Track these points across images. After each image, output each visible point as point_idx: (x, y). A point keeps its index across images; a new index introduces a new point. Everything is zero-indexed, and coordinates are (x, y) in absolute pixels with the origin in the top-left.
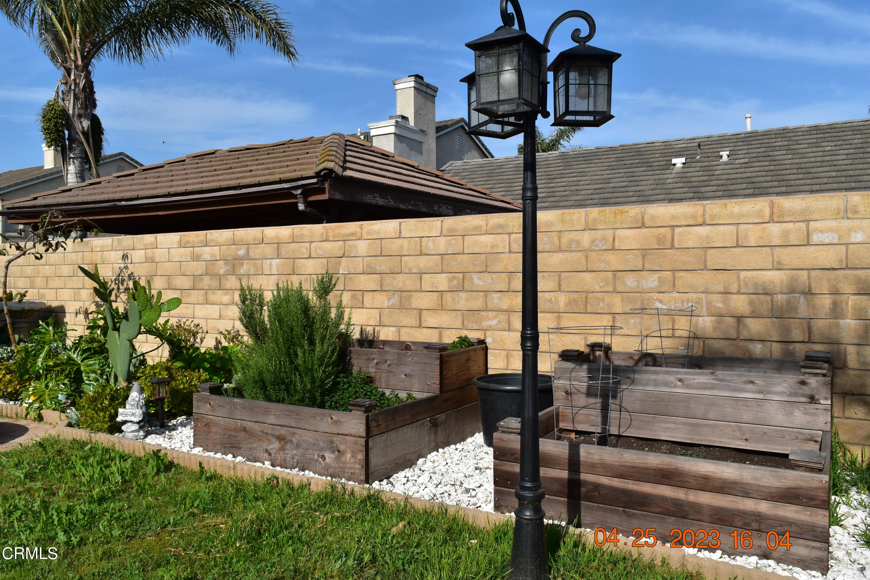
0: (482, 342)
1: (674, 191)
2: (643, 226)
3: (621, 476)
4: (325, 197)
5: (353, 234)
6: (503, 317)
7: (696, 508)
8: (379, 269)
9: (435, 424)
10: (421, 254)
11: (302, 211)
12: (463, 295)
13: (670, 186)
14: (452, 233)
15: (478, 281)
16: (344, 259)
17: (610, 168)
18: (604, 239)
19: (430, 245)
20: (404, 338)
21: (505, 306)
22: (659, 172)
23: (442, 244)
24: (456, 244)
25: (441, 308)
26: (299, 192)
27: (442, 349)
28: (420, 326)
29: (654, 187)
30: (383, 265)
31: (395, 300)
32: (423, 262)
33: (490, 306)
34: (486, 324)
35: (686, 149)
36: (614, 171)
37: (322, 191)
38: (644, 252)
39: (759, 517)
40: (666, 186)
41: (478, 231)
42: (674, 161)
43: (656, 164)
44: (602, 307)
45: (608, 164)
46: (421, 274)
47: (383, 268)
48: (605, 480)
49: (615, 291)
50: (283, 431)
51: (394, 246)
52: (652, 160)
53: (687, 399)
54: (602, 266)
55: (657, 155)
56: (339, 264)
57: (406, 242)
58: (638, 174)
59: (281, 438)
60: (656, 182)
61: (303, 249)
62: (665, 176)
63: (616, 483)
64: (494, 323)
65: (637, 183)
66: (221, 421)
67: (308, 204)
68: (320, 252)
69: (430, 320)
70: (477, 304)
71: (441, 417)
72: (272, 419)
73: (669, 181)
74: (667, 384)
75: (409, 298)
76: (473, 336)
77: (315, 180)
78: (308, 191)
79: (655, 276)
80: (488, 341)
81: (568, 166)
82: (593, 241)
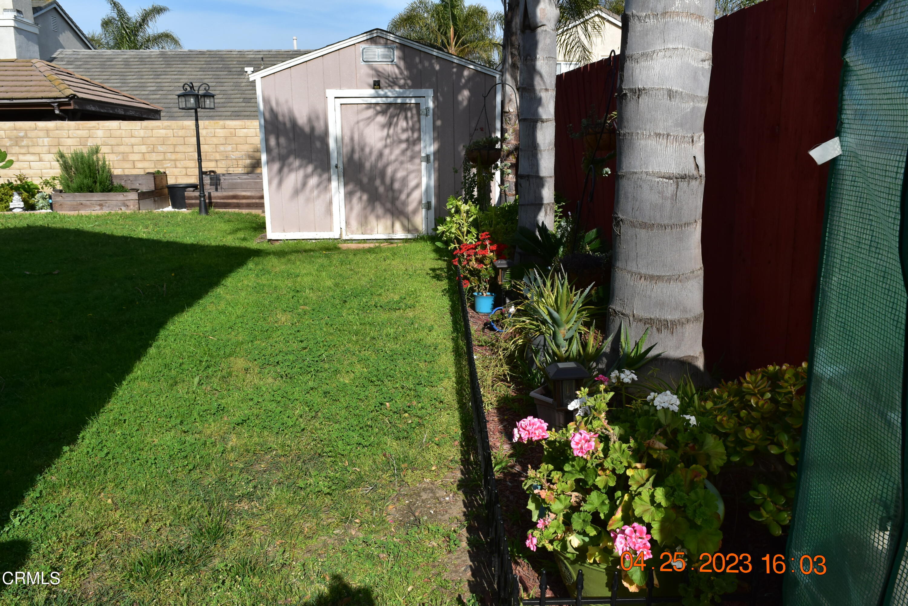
0: (165, 173)
1: (247, 92)
2: (225, 128)
3: (223, 199)
4: (72, 107)
5: (94, 127)
6: (173, 163)
7: (242, 204)
8: (110, 143)
9: (155, 201)
10: (132, 137)
11: (57, 114)
12: (154, 154)
13: (244, 88)
14: (146, 128)
15: (160, 148)
16: (90, 139)
17: (202, 70)
18: (211, 132)
19: (136, 133)
20: (126, 173)
21: (173, 158)
22: (236, 77)
23: (142, 133)
24: (149, 133)
25: (144, 160)
26: (56, 104)
27: (153, 174)
28: (134, 168)
29: (233, 88)
30: (112, 141)
31: (120, 157)
32: (133, 140)
33: (167, 158)
34: (165, 166)
35: (254, 59)
36: (205, 73)
37: (70, 105)
38: (226, 138)
39: (256, 203)
40: (241, 88)
41: (158, 128)
42: (246, 69)
43: (234, 69)
44: (212, 158)
45: (199, 66)
46: (133, 145)
47: (113, 143)
48: (219, 201)
49: (217, 152)
50: (101, 202)
51: (118, 133)
52: (231, 66)
53: (241, 183)
54: (211, 143)
55: (235, 63)
56: (87, 141)
57: (123, 132)
58: (222, 77)
59: (101, 205)
60: (235, 84)
61: (65, 133)
62: (241, 80)
63: (222, 201)
64: (169, 165)
65: (222, 84)
66: (69, 203)
67: (61, 111)
68: (75, 135)
69: (139, 165)
70: (161, 157)
71: (156, 198)
72: (96, 199)
73: (243, 84)
74: (235, 179)
75: (127, 156)
76: (162, 170)
77: (67, 100)
78: (60, 104)
79: (230, 146)
80: (167, 172)
81: (168, 65)
82: (207, 133)
